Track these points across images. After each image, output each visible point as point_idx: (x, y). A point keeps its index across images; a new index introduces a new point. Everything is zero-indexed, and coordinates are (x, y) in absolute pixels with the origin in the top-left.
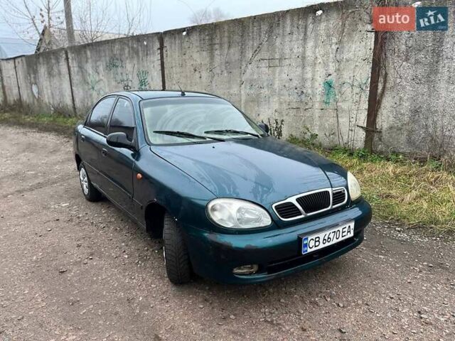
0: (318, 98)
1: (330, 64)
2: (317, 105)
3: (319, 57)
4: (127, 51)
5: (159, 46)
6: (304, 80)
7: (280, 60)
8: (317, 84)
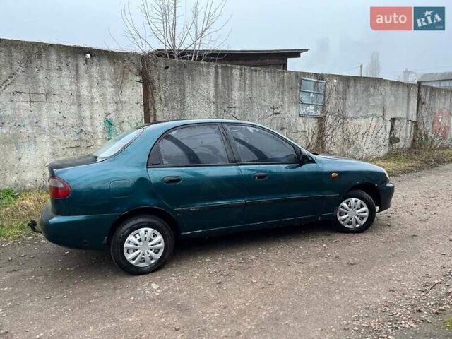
0: (100, 136)
1: (109, 105)
2: (99, 143)
3: (95, 96)
6: (82, 119)
8: (97, 122)
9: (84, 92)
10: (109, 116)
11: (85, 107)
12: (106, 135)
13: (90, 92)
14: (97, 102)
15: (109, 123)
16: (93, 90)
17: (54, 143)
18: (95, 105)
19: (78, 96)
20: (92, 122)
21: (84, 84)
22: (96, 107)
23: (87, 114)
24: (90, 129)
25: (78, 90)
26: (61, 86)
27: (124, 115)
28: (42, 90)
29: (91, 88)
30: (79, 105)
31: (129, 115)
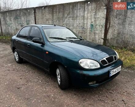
1: (93, 19)
2: (88, 32)
3: (89, 16)
4: (22, 13)
5: (34, 12)
7: (76, 17)
9: (86, 15)
10: (92, 23)
11: (85, 20)
12: (91, 30)
15: (92, 25)
17: (76, 31)
18: (88, 19)
20: (87, 25)
21: (86, 12)
23: (86, 22)
24: (86, 27)
25: (84, 15)
27: (98, 22)
28: (75, 16)
29: (88, 13)
30: (84, 20)
31: (99, 22)
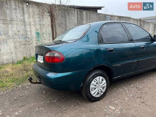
0: (34, 39)
1: (37, 26)
3: (31, 22)
6: (26, 31)
8: (33, 33)
10: (38, 31)
13: (29, 20)
14: (32, 24)
16: (30, 19)
17: (15, 43)
19: (24, 22)
20: (31, 33)
22: (32, 26)
25: (24, 19)
26: (17, 17)
28: (8, 19)
31: (46, 30)
